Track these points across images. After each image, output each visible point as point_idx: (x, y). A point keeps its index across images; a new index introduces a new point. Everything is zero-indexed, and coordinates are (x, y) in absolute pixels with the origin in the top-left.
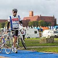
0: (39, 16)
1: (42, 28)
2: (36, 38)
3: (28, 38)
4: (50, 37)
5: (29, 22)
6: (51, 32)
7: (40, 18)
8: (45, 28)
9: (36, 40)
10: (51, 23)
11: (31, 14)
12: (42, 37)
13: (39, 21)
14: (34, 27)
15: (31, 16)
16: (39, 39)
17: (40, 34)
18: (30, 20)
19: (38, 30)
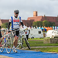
0: (43, 16)
1: (46, 29)
2: (40, 38)
3: (32, 38)
4: (54, 37)
5: (34, 22)
6: (55, 32)
7: (45, 18)
8: (49, 28)
9: (40, 40)
10: (55, 23)
11: (35, 15)
12: (46, 37)
13: (43, 22)
14: (38, 27)
15: (35, 16)
16: (43, 39)
17: (44, 34)
18: (34, 20)
19: (42, 30)
